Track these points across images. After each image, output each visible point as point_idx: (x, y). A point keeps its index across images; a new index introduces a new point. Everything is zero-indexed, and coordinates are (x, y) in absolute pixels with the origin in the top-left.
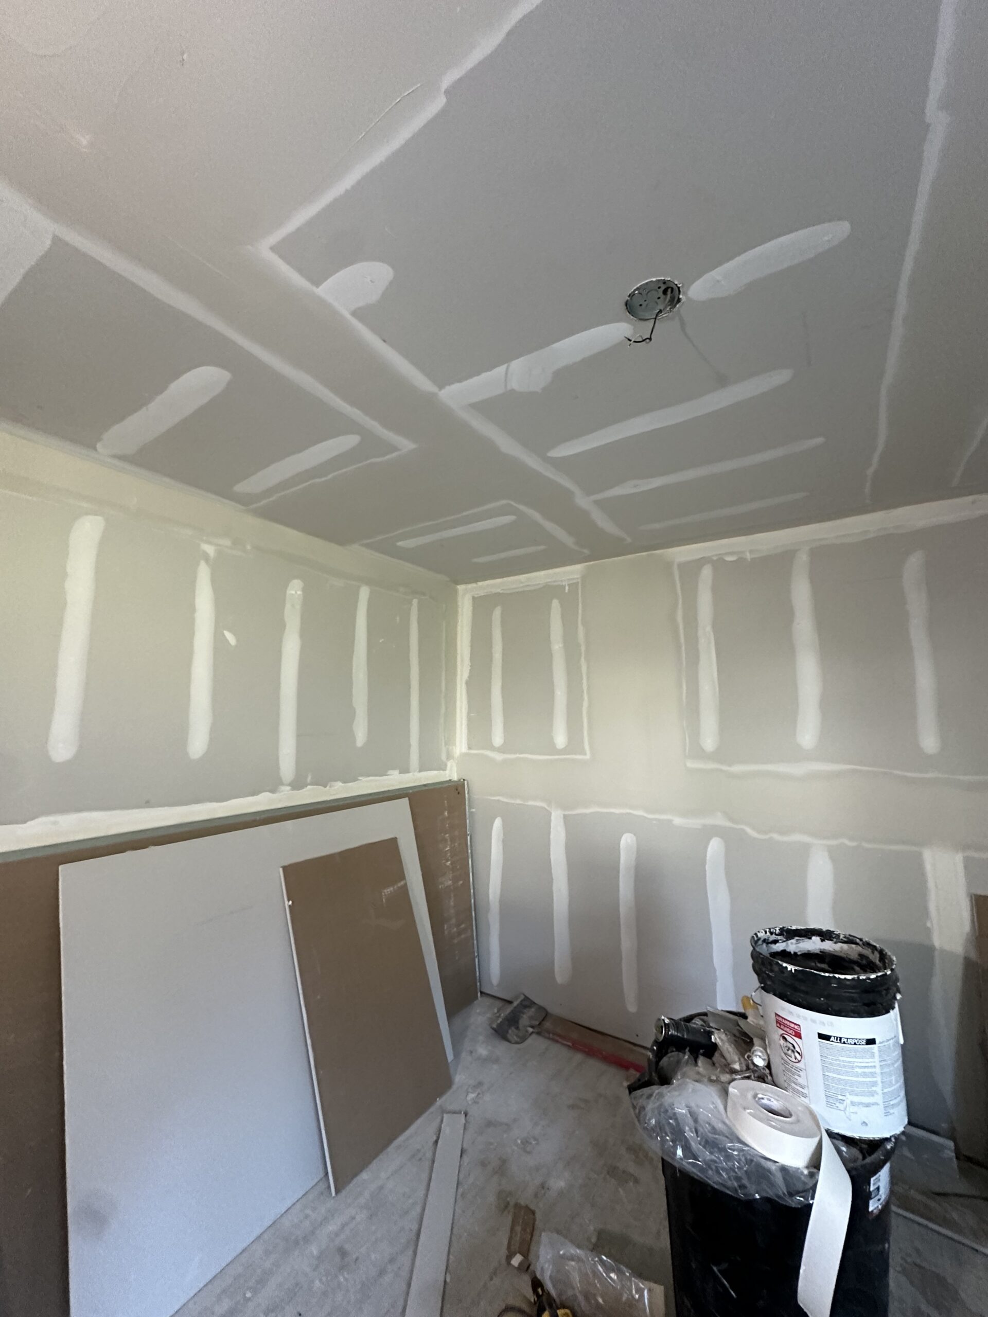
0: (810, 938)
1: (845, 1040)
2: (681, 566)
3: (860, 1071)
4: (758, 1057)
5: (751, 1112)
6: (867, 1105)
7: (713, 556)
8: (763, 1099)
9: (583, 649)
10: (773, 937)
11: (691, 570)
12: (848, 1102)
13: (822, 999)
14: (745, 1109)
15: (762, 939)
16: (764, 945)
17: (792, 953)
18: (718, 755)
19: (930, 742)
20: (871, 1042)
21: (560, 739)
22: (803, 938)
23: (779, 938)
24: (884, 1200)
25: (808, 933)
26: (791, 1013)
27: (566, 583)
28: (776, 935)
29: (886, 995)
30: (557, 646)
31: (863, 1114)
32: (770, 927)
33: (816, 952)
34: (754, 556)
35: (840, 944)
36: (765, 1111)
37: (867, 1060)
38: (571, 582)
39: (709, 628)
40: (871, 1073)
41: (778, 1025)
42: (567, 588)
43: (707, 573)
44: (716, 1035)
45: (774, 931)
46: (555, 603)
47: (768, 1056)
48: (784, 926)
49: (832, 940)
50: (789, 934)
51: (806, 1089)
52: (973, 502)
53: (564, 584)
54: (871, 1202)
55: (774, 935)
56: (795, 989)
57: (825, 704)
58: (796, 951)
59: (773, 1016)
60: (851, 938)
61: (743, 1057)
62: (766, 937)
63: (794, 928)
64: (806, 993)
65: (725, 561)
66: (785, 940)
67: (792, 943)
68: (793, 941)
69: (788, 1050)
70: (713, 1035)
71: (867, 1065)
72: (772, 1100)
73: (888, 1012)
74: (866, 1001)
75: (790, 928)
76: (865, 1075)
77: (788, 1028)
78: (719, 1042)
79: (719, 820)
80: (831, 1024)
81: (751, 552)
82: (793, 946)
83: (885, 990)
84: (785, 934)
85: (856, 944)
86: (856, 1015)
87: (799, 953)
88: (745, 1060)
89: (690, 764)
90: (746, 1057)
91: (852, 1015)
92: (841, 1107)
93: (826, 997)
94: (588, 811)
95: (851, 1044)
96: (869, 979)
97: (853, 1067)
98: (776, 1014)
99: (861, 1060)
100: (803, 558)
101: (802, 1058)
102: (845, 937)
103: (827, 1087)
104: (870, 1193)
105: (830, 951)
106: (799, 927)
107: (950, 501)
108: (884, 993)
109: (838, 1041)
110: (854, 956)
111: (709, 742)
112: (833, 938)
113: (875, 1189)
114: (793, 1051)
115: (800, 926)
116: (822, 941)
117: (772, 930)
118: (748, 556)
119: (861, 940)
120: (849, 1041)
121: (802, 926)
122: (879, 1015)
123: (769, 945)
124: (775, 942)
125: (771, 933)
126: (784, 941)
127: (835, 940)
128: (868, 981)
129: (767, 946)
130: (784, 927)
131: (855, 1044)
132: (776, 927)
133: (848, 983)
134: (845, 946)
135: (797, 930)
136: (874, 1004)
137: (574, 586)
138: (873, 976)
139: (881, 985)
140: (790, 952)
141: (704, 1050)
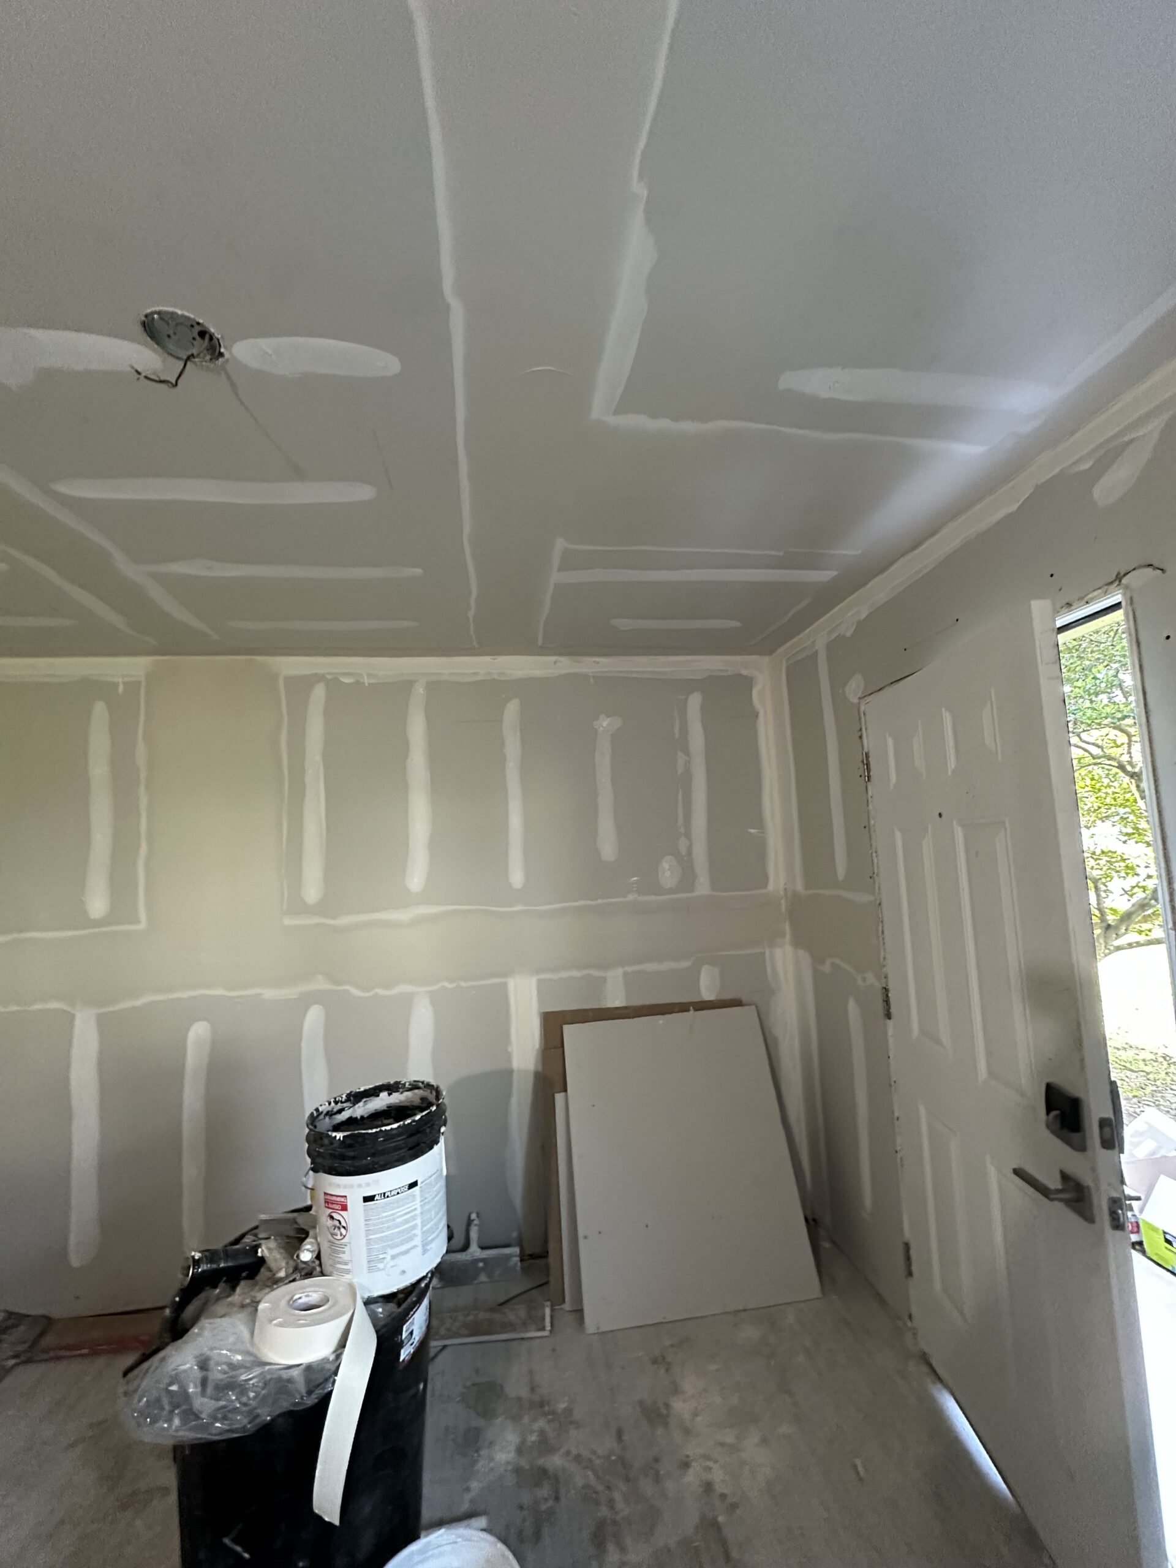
0: (378, 1096)
1: (389, 1193)
2: (289, 680)
3: (399, 1220)
4: (305, 1251)
5: (280, 1322)
6: (406, 1252)
7: (329, 674)
8: (300, 1298)
9: (143, 775)
10: (339, 1106)
11: (301, 686)
12: (389, 1258)
13: (369, 1158)
14: (271, 1321)
15: (324, 1112)
16: (327, 1118)
17: (359, 1117)
18: (323, 908)
19: (517, 877)
20: (413, 1185)
21: (97, 905)
22: (371, 1098)
23: (345, 1105)
24: (418, 1341)
25: (374, 1092)
26: (339, 1186)
27: (120, 680)
28: (342, 1102)
29: (431, 1132)
30: (99, 770)
31: (404, 1262)
32: (335, 1096)
33: (383, 1109)
34: (372, 681)
35: (406, 1094)
36: (297, 1312)
37: (409, 1206)
38: (127, 679)
39: (318, 758)
40: (412, 1217)
41: (327, 1205)
42: (121, 689)
43: (319, 693)
44: (263, 1248)
45: (340, 1099)
46: (100, 709)
47: (319, 1245)
48: (351, 1090)
49: (398, 1091)
50: (356, 1098)
51: (350, 1264)
52: (555, 663)
53: (116, 680)
54: (402, 1351)
55: (339, 1104)
56: (343, 1157)
57: (434, 845)
58: (363, 1114)
59: (323, 1194)
60: (415, 1083)
61: (292, 1257)
62: (329, 1109)
63: (362, 1089)
64: (353, 1158)
65: (340, 681)
66: (351, 1105)
67: (359, 1107)
68: (361, 1104)
69: (334, 1229)
70: (261, 1247)
71: (408, 1210)
72: (310, 1294)
73: (431, 1148)
74: (410, 1146)
75: (358, 1090)
76: (406, 1222)
77: (337, 1204)
78: (266, 1254)
79: (321, 984)
80: (377, 1182)
81: (369, 675)
82: (361, 1110)
83: (429, 1127)
84: (352, 1098)
85: (419, 1088)
86: (400, 1163)
87: (365, 1116)
88: (295, 1260)
89: (288, 921)
90: (295, 1257)
91: (397, 1164)
92: (381, 1266)
93: (373, 1155)
94: (138, 1003)
95: (394, 1195)
96: (414, 1121)
97: (394, 1220)
98: (326, 1194)
99: (404, 1208)
100: (420, 690)
101: (347, 1232)
102: (410, 1085)
103: (369, 1251)
104: (402, 1342)
105: (397, 1103)
106: (367, 1087)
107: (537, 658)
108: (428, 1131)
109: (383, 1197)
110: (417, 1101)
111: (312, 892)
112: (400, 1088)
113: (408, 1335)
114: (339, 1228)
115: (368, 1085)
116: (390, 1094)
117: (337, 1099)
118: (366, 681)
119: (423, 1082)
120: (393, 1193)
121: (370, 1085)
122: (422, 1155)
123: (334, 1116)
124: (340, 1111)
125: (336, 1103)
126: (351, 1107)
127: (401, 1090)
128: (413, 1124)
129: (330, 1119)
130: (351, 1092)
131: (398, 1193)
132: (342, 1095)
133: (395, 1132)
134: (409, 1094)
135: (365, 1091)
136: (418, 1145)
137: (132, 687)
138: (418, 1117)
139: (426, 1124)
140: (357, 1118)
141: (247, 1272)
